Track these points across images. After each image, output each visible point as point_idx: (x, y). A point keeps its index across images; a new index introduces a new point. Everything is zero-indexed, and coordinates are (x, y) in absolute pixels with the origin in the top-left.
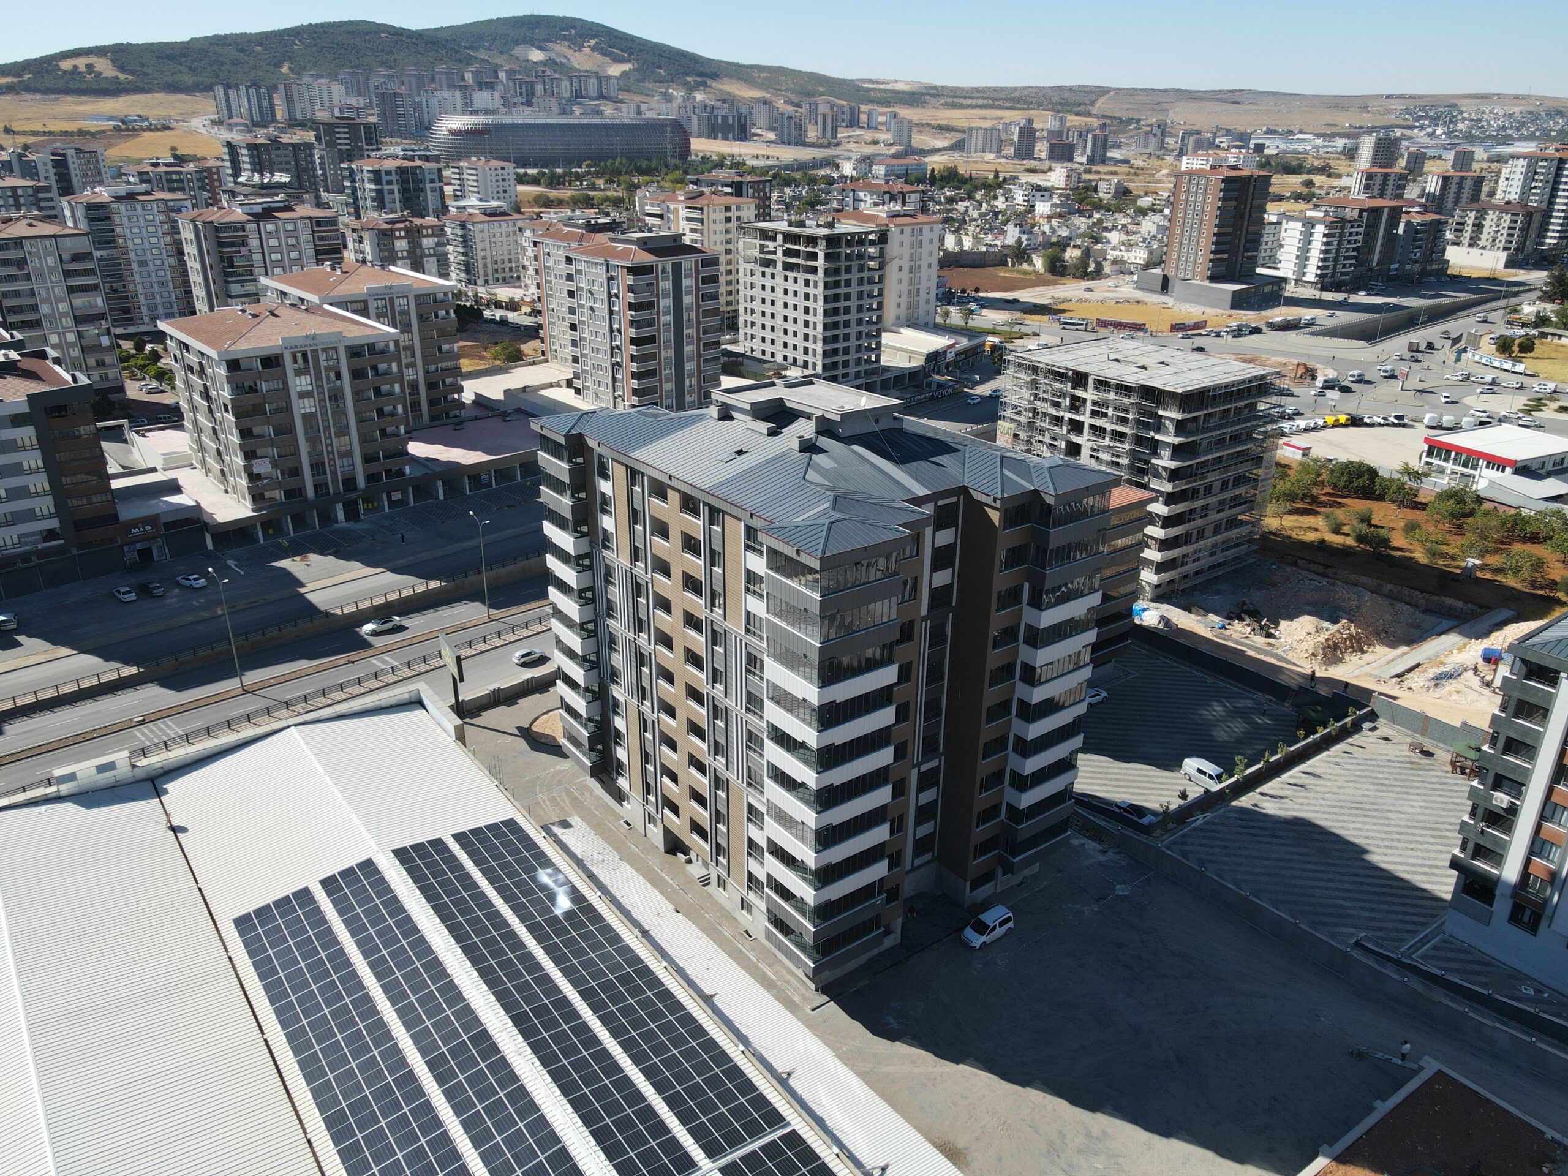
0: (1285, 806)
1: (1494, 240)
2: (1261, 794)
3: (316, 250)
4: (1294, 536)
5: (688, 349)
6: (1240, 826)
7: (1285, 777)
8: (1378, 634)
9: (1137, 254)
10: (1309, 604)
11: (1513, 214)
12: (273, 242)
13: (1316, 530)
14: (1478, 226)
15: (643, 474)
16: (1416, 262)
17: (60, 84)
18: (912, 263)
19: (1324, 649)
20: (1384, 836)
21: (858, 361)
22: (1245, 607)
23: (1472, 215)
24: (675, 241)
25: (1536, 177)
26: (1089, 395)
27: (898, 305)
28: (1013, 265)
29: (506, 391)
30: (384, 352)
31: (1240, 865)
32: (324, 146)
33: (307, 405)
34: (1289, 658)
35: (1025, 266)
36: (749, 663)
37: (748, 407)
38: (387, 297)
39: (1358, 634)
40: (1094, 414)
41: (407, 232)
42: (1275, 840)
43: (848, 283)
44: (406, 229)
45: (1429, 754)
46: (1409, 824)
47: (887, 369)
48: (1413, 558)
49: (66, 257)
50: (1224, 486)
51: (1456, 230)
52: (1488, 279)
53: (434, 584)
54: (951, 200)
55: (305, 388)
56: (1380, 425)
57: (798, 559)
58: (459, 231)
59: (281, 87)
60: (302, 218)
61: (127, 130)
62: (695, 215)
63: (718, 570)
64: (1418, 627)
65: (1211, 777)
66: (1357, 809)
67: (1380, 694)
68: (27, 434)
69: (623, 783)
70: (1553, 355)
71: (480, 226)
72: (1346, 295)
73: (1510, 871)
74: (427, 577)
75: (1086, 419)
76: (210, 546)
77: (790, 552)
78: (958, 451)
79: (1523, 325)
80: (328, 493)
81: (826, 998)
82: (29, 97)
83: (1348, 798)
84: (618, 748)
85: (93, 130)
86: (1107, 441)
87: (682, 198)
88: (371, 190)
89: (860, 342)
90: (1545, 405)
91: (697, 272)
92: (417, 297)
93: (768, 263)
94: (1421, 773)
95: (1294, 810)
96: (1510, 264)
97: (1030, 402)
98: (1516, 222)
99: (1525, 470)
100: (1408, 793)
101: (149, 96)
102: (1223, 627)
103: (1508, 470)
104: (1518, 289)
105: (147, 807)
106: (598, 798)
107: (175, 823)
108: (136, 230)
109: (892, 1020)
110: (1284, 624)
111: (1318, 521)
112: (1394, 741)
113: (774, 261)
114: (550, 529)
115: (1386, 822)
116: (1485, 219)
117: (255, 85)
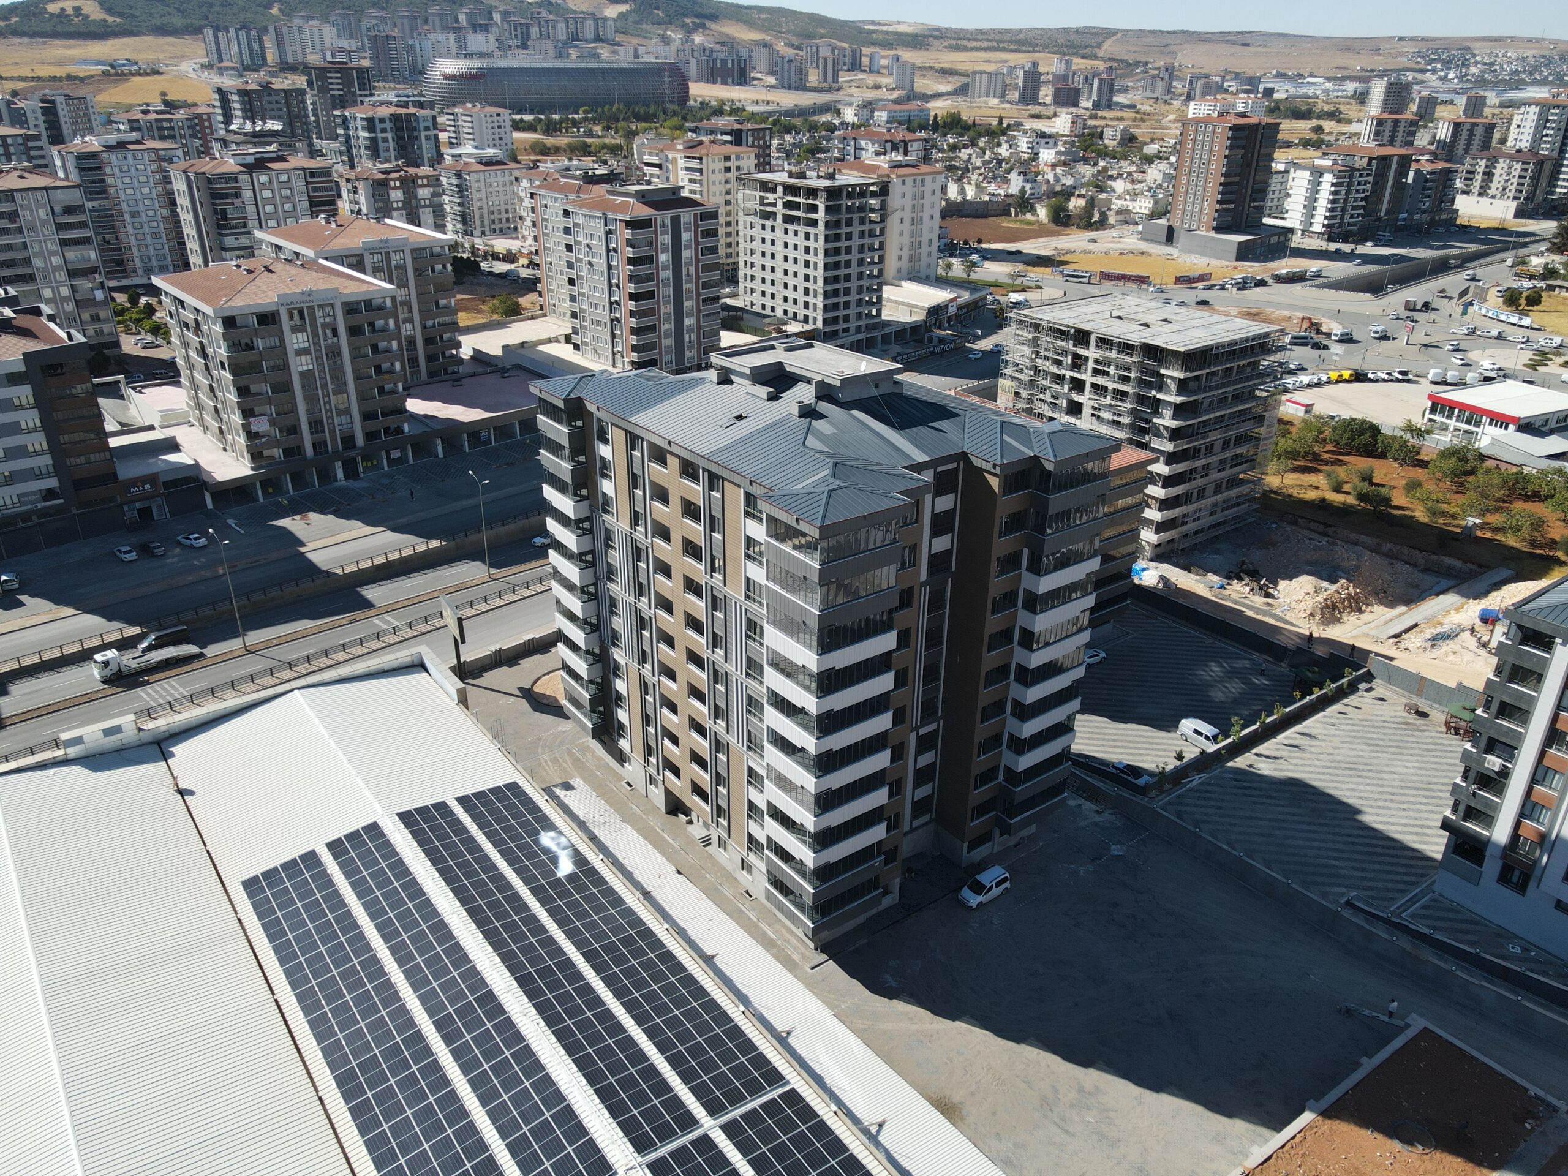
0: (1280, 767)
1: (1504, 189)
2: (1257, 755)
3: (310, 202)
4: (1295, 494)
5: (687, 304)
6: (1235, 787)
7: (1281, 737)
8: (1376, 594)
9: (1142, 204)
10: (1308, 563)
11: (1524, 163)
12: (267, 194)
13: (1317, 488)
14: (1489, 175)
15: (642, 439)
16: (1425, 212)
17: (48, 28)
18: (914, 215)
19: (1322, 609)
20: (1376, 796)
21: (859, 316)
22: (1244, 567)
23: (1483, 163)
24: (674, 193)
25: (1548, 125)
26: (1091, 353)
27: (900, 258)
28: (1016, 215)
29: (505, 347)
30: (381, 308)
31: (1235, 825)
32: (316, 92)
33: (304, 362)
34: (1287, 618)
35: (1029, 216)
36: (749, 629)
37: (748, 372)
38: (383, 251)
39: (1356, 594)
40: (1096, 372)
41: (402, 183)
42: (1269, 801)
43: (849, 236)
44: (400, 179)
45: (1423, 715)
46: (1403, 784)
47: (888, 323)
48: (1414, 517)
49: (57, 209)
50: (1226, 445)
51: (1466, 179)
52: (1497, 229)
53: (435, 544)
54: (954, 148)
55: (302, 346)
56: (1384, 380)
57: (798, 527)
58: (454, 181)
59: (272, 30)
60: (295, 169)
61: (116, 74)
62: (694, 164)
63: (717, 536)
64: (1417, 586)
65: (1207, 738)
66: (1351, 769)
67: (1377, 654)
68: (24, 393)
69: (624, 744)
70: (1560, 308)
71: (474, 176)
72: (1353, 246)
73: (1501, 833)
74: (428, 536)
75: (1087, 377)
76: (210, 505)
77: (790, 520)
78: (958, 415)
79: (1532, 277)
80: (327, 451)
81: (825, 957)
82: (16, 40)
83: (1343, 759)
84: (619, 710)
85: (82, 75)
86: (1108, 400)
87: (680, 147)
88: (364, 138)
89: (861, 296)
90: (1551, 360)
91: (697, 226)
92: (413, 250)
93: (767, 216)
94: (1415, 733)
95: (1288, 770)
96: (1520, 214)
97: (1032, 360)
98: (1526, 170)
99: (1528, 427)
100: (1402, 754)
101: (137, 39)
102: (1222, 587)
103: (1511, 427)
104: (1528, 239)
105: (155, 770)
106: (600, 759)
107: (181, 786)
108: (127, 180)
109: (890, 979)
110: (1283, 584)
111: (1319, 479)
112: (1390, 701)
113: (775, 214)
114: (549, 493)
115: (1380, 782)
116: (1495, 168)
117: (245, 27)
